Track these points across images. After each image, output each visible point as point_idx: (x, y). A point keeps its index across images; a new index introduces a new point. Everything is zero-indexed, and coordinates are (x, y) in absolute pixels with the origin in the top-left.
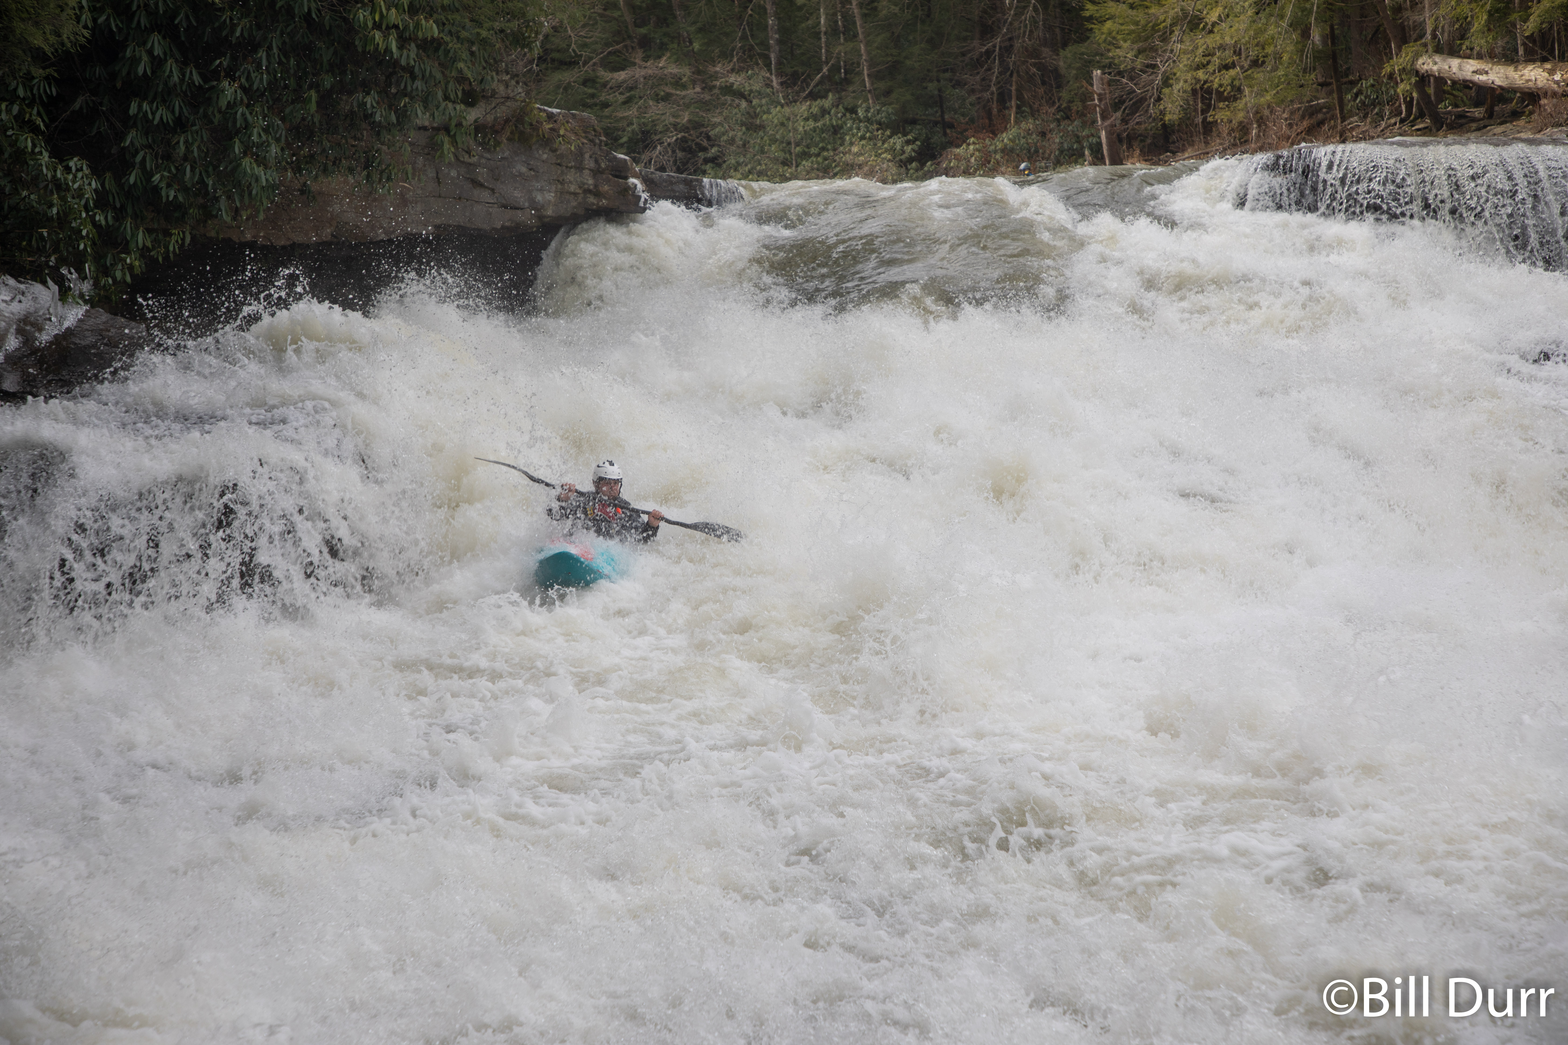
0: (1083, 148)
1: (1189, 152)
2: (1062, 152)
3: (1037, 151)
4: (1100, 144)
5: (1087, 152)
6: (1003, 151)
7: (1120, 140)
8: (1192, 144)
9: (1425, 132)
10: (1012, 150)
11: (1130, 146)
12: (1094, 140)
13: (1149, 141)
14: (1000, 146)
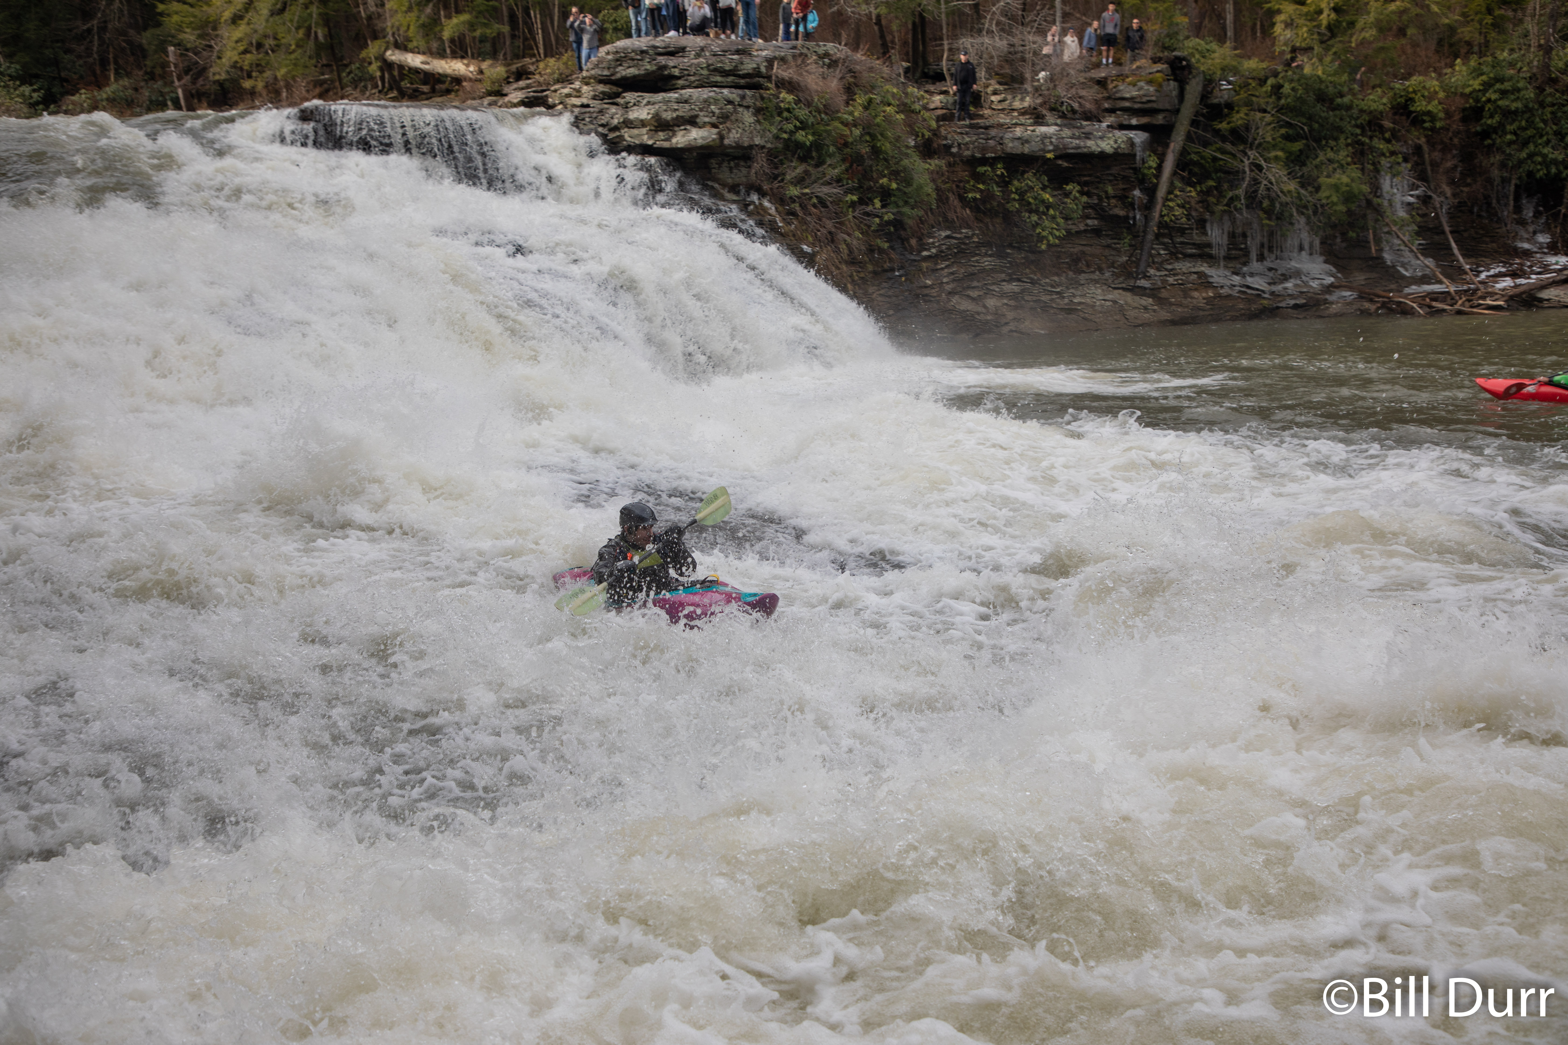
0: (166, 100)
1: (242, 105)
2: (151, 101)
3: (132, 101)
4: (178, 98)
5: (169, 103)
6: (108, 99)
7: (192, 96)
8: (243, 100)
9: (393, 99)
10: (114, 100)
11: (200, 101)
12: (174, 95)
13: (213, 97)
14: (105, 96)
